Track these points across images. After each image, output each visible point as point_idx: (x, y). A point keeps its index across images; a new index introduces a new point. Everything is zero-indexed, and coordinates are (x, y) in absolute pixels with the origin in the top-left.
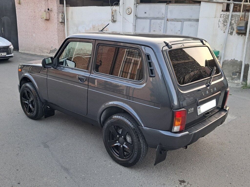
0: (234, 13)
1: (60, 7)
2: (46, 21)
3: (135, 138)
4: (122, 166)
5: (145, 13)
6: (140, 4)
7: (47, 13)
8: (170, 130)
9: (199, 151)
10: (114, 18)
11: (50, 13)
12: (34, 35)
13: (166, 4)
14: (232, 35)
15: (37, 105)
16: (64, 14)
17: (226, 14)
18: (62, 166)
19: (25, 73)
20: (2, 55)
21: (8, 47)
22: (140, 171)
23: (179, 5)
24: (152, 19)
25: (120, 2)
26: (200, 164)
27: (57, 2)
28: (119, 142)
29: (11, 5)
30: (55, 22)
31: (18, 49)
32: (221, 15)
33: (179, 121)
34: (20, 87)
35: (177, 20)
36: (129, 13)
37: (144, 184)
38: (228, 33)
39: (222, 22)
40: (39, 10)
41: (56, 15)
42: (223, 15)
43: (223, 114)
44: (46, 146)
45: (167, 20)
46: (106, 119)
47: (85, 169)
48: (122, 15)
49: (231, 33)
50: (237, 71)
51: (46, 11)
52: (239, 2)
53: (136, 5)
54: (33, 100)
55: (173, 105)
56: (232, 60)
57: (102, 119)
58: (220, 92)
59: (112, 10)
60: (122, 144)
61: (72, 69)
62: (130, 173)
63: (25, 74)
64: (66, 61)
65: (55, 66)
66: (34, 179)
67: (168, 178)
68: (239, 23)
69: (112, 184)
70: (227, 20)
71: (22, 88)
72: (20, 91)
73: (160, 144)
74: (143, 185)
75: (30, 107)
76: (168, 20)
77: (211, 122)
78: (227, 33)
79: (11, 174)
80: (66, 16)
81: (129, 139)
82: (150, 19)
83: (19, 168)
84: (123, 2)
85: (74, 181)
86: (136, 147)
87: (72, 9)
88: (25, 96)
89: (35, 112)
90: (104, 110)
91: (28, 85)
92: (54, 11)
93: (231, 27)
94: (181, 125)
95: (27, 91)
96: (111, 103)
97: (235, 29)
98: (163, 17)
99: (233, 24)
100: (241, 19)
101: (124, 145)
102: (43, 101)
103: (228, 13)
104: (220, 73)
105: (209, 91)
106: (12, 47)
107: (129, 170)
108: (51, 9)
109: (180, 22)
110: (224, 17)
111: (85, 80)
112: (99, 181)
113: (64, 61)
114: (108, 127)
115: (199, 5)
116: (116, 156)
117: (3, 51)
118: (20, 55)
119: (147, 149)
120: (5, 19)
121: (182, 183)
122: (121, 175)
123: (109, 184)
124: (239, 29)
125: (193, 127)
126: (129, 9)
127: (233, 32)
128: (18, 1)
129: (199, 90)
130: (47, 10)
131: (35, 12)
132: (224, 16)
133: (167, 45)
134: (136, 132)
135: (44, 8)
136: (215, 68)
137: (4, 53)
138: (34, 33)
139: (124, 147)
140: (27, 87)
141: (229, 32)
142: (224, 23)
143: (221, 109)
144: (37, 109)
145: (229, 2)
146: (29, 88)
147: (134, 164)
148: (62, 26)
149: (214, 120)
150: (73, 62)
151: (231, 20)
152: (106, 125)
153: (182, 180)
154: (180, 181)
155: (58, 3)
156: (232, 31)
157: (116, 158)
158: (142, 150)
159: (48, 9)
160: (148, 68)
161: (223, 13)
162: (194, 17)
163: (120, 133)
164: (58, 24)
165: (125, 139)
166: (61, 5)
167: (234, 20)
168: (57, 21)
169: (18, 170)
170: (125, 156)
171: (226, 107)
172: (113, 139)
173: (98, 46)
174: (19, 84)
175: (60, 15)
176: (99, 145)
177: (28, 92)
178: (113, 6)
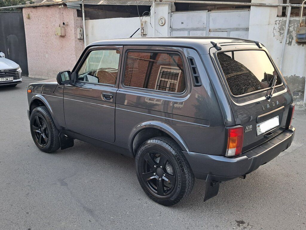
0: (292, 19)
1: (78, 21)
2: (61, 38)
3: (177, 167)
4: (161, 205)
5: (182, 23)
6: (175, 13)
7: (62, 28)
8: (223, 154)
9: (259, 185)
10: (144, 31)
11: (66, 28)
12: (47, 56)
13: (207, 11)
14: (291, 45)
15: (52, 133)
16: (83, 28)
17: (283, 19)
18: (84, 207)
19: (36, 94)
20: (8, 80)
21: (15, 70)
22: (185, 210)
23: (223, 12)
24: (191, 30)
25: (151, 11)
26: (262, 200)
27: (74, 14)
28: (157, 174)
29: (18, 20)
30: (72, 38)
31: (28, 74)
32: (277, 21)
33: (234, 141)
34: (30, 112)
35: (221, 30)
36: (162, 24)
37: (190, 226)
38: (286, 44)
39: (278, 30)
40: (52, 24)
41: (73, 30)
42: (278, 22)
43: (288, 135)
44: (63, 183)
45: (209, 31)
46: (140, 145)
47: (115, 210)
48: (153, 27)
49: (290, 43)
50: (299, 89)
51: (60, 26)
52: (298, 5)
53: (170, 14)
54: (46, 128)
55: (226, 122)
56: (292, 76)
57: (134, 147)
58: (283, 107)
59: (141, 21)
60: (161, 176)
61: (95, 84)
62: (173, 213)
63: (36, 96)
64: (86, 77)
65: (73, 82)
66: (49, 224)
67: (222, 218)
68: (300, 30)
69: (150, 227)
70: (284, 27)
71: (32, 113)
72: (31, 117)
73: (211, 173)
74: (190, 228)
75: (42, 136)
76: (211, 31)
77: (275, 144)
78: (284, 43)
79: (20, 218)
80: (85, 31)
81: (169, 169)
82: (188, 30)
83: (29, 210)
84: (155, 11)
85: (101, 225)
86: (179, 179)
87: (92, 22)
88: (36, 124)
89: (49, 143)
90: (136, 133)
91: (39, 109)
92: (71, 26)
93: (289, 35)
94: (237, 147)
95: (38, 117)
96: (144, 124)
97: (295, 38)
98: (205, 27)
99: (292, 32)
100: (302, 25)
101: (164, 178)
102: (59, 128)
103: (284, 18)
104: (282, 84)
105: (271, 104)
106: (20, 70)
107: (170, 210)
108: (67, 24)
109: (226, 32)
110: (280, 24)
111: (111, 97)
112: (133, 224)
113: (84, 77)
114: (142, 155)
115: (248, 10)
116: (154, 192)
117: (9, 76)
118: (31, 80)
119: (194, 181)
120: (12, 38)
121: (241, 224)
122: (160, 215)
123: (146, 228)
124: (299, 38)
125: (253, 150)
126: (162, 19)
127: (292, 41)
128: (27, 16)
129: (258, 103)
130: (62, 24)
131: (47, 27)
132: (280, 22)
133: (215, 45)
134: (178, 159)
135: (59, 22)
136: (276, 77)
137: (10, 78)
138: (47, 53)
139: (163, 180)
140: (38, 111)
141: (286, 41)
142: (280, 31)
143: (286, 130)
144: (52, 139)
145: (285, 4)
146: (41, 113)
147: (177, 202)
148: (81, 43)
149: (277, 142)
150: (96, 77)
151: (289, 27)
152: (139, 152)
153: (240, 221)
154: (237, 222)
155: (75, 16)
156: (290, 40)
157: (153, 196)
158: (187, 182)
159: (64, 24)
160: (192, 75)
161: (278, 19)
162: (243, 26)
163: (158, 162)
164: (76, 41)
165: (165, 170)
166: (79, 18)
167: (292, 27)
168: (74, 38)
169: (28, 213)
170: (164, 191)
171: (292, 127)
172: (148, 171)
173: (127, 53)
174: (29, 109)
175: (79, 30)
176: (130, 181)
177: (40, 118)
178: (142, 16)
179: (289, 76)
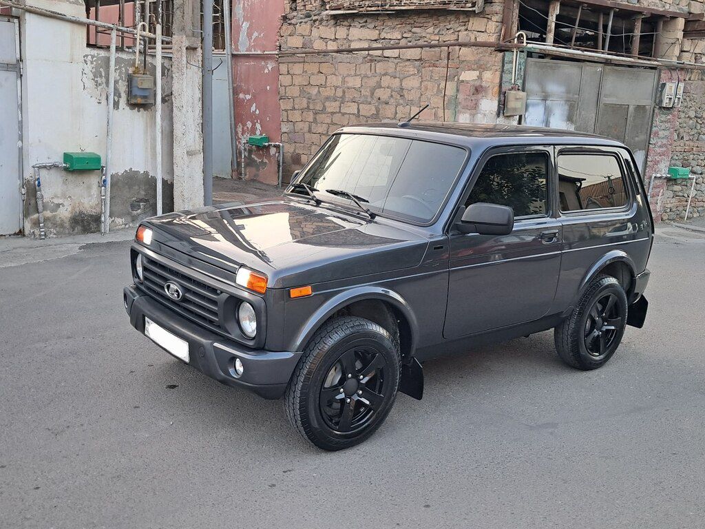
14: (118, 108)
17: (98, 54)
32: (87, 56)
39: (91, 76)
42: (90, 57)
49: (116, 105)
50: (141, 197)
56: (126, 171)
68: (144, 80)
70: (101, 70)
97: (124, 95)
99: (117, 82)
100: (138, 69)
103: (101, 53)
110: (95, 63)
111: (557, 235)
124: (143, 96)
127: (118, 101)
132: (94, 59)
142: (96, 79)
156: (116, 99)
161: (89, 51)
167: (118, 72)
179: (121, 172)
